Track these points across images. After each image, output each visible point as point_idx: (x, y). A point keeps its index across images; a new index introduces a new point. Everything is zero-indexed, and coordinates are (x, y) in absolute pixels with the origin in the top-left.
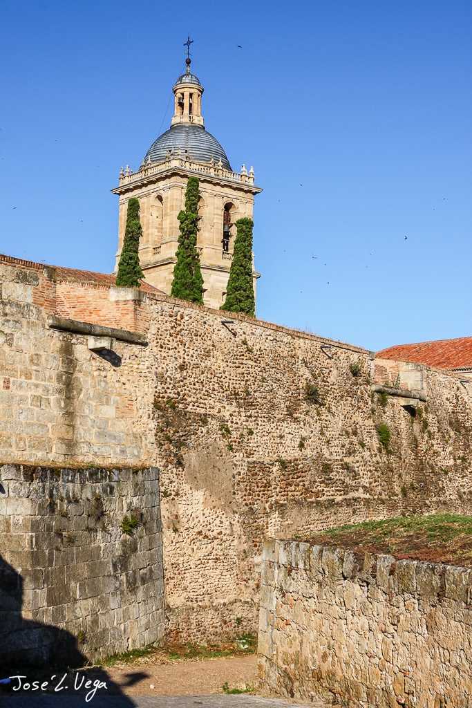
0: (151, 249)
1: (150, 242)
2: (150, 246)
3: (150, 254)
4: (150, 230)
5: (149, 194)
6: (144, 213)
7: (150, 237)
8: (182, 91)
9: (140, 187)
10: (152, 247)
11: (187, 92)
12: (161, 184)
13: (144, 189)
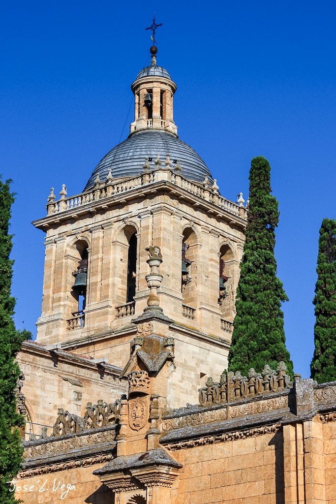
0: (112, 310)
1: (110, 299)
2: (110, 304)
3: (111, 317)
4: (111, 279)
5: (110, 224)
6: (98, 253)
7: (110, 290)
8: (149, 86)
9: (90, 215)
10: (114, 306)
11: (157, 88)
12: (134, 208)
13: (99, 218)
